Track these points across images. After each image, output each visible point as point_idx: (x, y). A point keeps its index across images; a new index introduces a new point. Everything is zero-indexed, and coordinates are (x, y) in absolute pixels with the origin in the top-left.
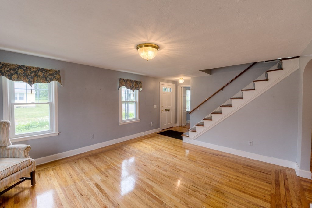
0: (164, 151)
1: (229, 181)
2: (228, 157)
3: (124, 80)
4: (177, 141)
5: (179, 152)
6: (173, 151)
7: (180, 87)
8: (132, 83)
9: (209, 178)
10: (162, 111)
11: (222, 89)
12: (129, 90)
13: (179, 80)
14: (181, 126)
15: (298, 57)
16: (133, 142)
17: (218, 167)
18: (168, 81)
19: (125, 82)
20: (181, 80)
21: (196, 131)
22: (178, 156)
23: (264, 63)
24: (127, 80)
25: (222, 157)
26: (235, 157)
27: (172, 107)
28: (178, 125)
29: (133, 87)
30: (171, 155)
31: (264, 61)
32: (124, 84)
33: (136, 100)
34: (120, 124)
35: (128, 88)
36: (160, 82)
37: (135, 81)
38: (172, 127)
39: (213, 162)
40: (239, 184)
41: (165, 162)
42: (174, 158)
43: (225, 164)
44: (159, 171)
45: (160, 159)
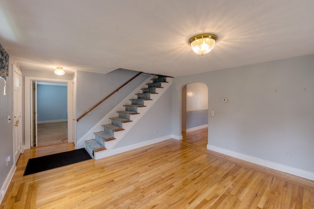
0: (115, 180)
1: (185, 158)
5: (127, 168)
7: (31, 80)
11: (117, 90)
14: (33, 147)
15: (173, 77)
17: (166, 156)
20: (60, 70)
22: (138, 171)
25: (150, 150)
26: (153, 146)
36: (14, 65)
38: (21, 154)
39: (157, 156)
41: (150, 184)
42: (142, 175)
43: (162, 152)
44: (171, 192)
45: (141, 188)
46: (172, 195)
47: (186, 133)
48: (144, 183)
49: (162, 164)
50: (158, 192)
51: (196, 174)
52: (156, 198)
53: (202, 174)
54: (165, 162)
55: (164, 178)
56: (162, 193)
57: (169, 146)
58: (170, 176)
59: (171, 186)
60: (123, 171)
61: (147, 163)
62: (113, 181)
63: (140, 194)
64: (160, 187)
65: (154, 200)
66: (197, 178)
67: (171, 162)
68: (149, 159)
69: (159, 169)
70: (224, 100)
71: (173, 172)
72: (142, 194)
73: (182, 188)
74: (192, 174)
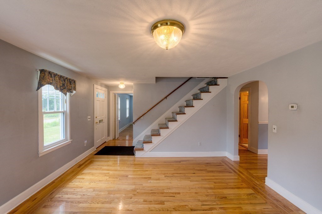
0: (130, 176)
1: (214, 183)
2: (188, 161)
3: (51, 74)
4: (130, 158)
5: (147, 171)
6: (139, 173)
7: (113, 93)
8: (62, 81)
9: (201, 188)
10: (96, 123)
12: (58, 91)
13: (119, 85)
14: (114, 139)
15: (227, 78)
16: (70, 180)
17: (194, 173)
18: (101, 85)
19: (51, 77)
20: (122, 85)
21: (151, 143)
22: (152, 177)
23: (196, 78)
24: (56, 75)
25: (184, 162)
26: (192, 159)
27: (104, 117)
28: (111, 138)
29: (65, 88)
30: (142, 178)
31: (196, 77)
32: (51, 81)
33: (66, 110)
34: (40, 155)
35: (56, 88)
36: (95, 85)
37: (67, 78)
38: (105, 142)
39: (185, 170)
40: (222, 183)
41: (147, 192)
42: (151, 181)
43: (194, 168)
44: (155, 208)
45: (138, 191)
46: (152, 210)
47: (257, 154)
48: (144, 188)
49: (179, 179)
50: (145, 201)
51: (203, 207)
52: (137, 205)
53: (211, 210)
54: (185, 178)
55: (165, 193)
56: (146, 204)
57: (210, 164)
58: (173, 193)
59: (162, 203)
60: (142, 172)
61: (167, 173)
62: (127, 176)
63: (131, 195)
64: (151, 198)
65: (134, 205)
66: (200, 210)
67: (191, 181)
68: (173, 170)
69: (171, 183)
70: (292, 107)
71: (181, 191)
72: (133, 195)
73: (169, 210)
74: (200, 203)
